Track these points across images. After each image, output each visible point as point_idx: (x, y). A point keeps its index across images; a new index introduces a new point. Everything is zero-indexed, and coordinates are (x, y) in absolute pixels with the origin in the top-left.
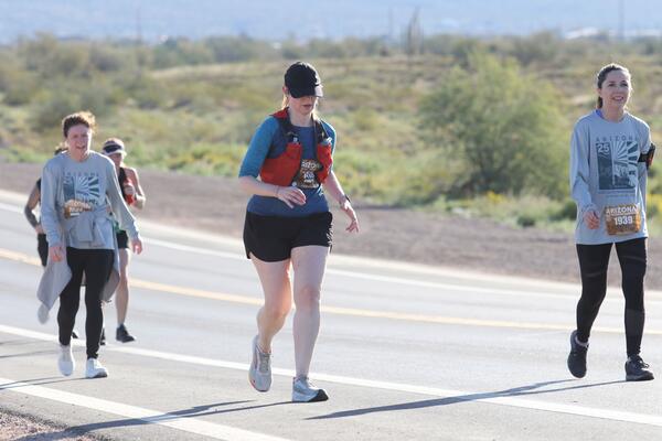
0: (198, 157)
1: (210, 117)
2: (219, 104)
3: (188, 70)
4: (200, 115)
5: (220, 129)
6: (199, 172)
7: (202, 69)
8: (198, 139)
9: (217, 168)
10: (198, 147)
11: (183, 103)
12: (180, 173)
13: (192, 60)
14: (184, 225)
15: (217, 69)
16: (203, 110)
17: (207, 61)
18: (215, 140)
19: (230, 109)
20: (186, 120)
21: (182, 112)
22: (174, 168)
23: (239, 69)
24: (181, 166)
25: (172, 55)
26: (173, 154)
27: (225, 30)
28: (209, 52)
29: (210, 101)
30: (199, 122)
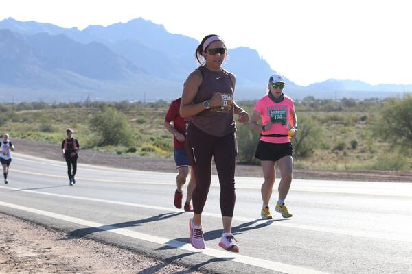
0: (29, 135)
1: (32, 124)
2: (35, 120)
3: (26, 111)
4: (30, 123)
5: (35, 127)
6: (29, 139)
7: (30, 111)
9: (35, 138)
10: (29, 132)
11: (25, 120)
12: (24, 139)
13: (27, 108)
14: (25, 154)
16: (30, 122)
17: (31, 109)
18: (33, 131)
19: (38, 122)
20: (26, 125)
21: (25, 123)
22: (22, 138)
23: (40, 111)
24: (24, 137)
25: (22, 107)
26: (22, 134)
27: (36, 100)
28: (32, 107)
29: (32, 120)
30: (29, 126)
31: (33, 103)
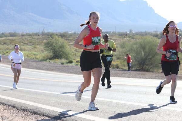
0: (7, 52)
1: (9, 46)
2: (11, 44)
3: (6, 38)
4: (8, 45)
5: (11, 48)
7: (8, 38)
8: (7, 49)
10: (7, 51)
11: (5, 43)
12: (4, 55)
13: (6, 36)
14: (5, 64)
15: (10, 38)
17: (8, 37)
18: (10, 50)
19: (13, 45)
21: (4, 45)
22: (3, 54)
23: (14, 38)
24: (4, 54)
25: (3, 36)
26: (3, 52)
27: (11, 31)
28: (9, 35)
29: (9, 43)
30: (7, 47)
31: (10, 33)
